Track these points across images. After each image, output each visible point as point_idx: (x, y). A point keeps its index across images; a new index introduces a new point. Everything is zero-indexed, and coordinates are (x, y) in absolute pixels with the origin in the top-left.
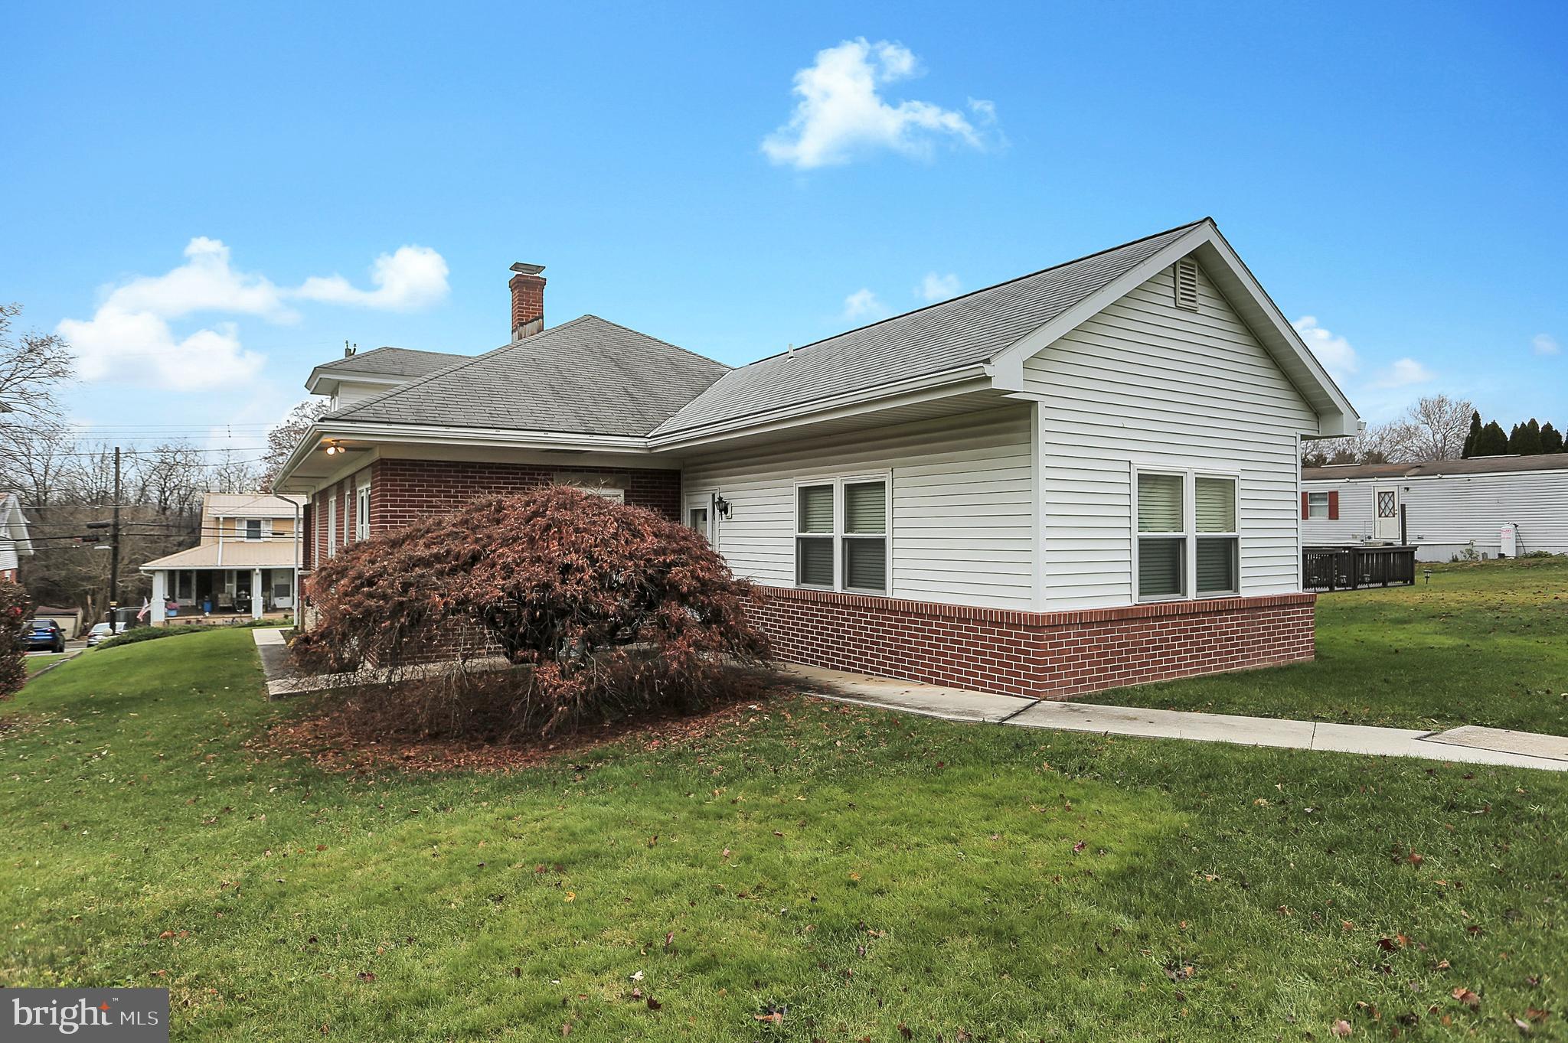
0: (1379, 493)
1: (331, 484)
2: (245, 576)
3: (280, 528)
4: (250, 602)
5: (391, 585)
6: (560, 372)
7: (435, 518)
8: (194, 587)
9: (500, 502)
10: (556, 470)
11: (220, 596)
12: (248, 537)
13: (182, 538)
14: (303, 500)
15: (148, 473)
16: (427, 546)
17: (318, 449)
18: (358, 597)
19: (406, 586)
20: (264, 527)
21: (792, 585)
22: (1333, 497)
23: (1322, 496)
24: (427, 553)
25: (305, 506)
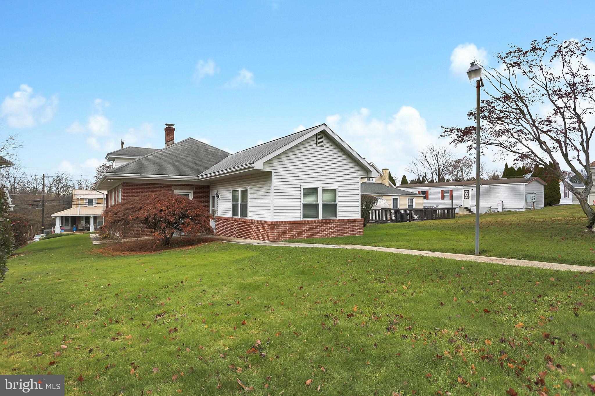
0: (464, 191)
1: (113, 188)
2: (87, 218)
3: (100, 202)
4: (89, 227)
5: (121, 214)
6: (176, 157)
7: (134, 198)
8: (70, 222)
9: (149, 195)
10: (173, 185)
11: (79, 225)
12: (89, 205)
13: (65, 206)
14: (105, 192)
15: (52, 182)
16: (130, 205)
17: (107, 179)
18: (113, 217)
19: (124, 214)
20: (94, 201)
21: (231, 216)
22: (451, 192)
23: (448, 192)
24: (130, 207)
25: (106, 195)
